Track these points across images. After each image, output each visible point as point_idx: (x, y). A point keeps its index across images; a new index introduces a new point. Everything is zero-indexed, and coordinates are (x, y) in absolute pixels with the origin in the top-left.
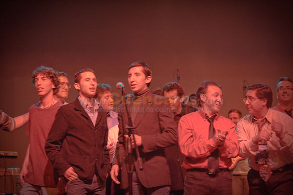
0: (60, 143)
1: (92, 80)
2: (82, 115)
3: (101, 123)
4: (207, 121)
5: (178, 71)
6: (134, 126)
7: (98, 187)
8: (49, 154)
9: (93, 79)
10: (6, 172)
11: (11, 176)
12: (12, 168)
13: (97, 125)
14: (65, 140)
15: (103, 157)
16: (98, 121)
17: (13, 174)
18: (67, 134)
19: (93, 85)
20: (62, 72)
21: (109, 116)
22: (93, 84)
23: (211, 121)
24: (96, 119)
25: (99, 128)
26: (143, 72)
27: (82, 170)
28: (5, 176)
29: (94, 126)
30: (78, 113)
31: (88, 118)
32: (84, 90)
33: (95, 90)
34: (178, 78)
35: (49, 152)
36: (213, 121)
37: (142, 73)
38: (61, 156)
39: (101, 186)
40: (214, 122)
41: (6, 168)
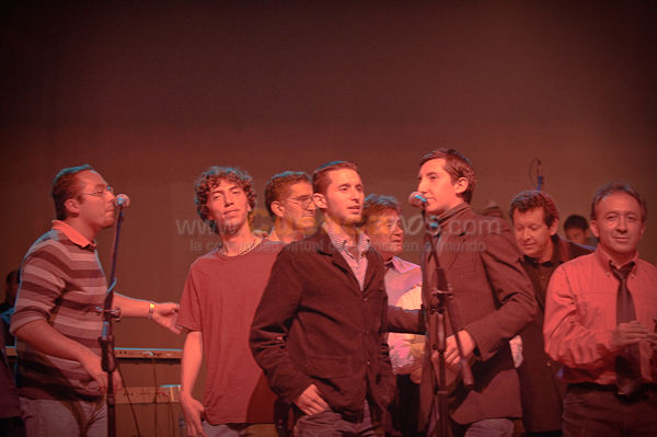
0: (285, 329)
1: (353, 188)
2: (336, 265)
3: (375, 283)
4: (612, 277)
5: (539, 163)
6: (451, 289)
7: (370, 426)
8: (259, 356)
9: (357, 186)
10: (156, 394)
11: (169, 403)
12: (171, 386)
13: (367, 286)
14: (296, 323)
15: (379, 359)
16: (370, 277)
17: (173, 400)
18: (300, 308)
19: (357, 201)
20: (301, 173)
21: (391, 265)
22: (357, 197)
23: (622, 276)
24: (363, 274)
25: (371, 294)
26: (446, 170)
27: (336, 388)
28: (155, 402)
29: (362, 289)
30: (326, 261)
31: (346, 270)
32: (335, 210)
33: (360, 211)
34: (541, 179)
35: (260, 350)
36: (626, 277)
37: (444, 171)
38: (288, 360)
39: (376, 423)
40: (629, 279)
41: (156, 386)
